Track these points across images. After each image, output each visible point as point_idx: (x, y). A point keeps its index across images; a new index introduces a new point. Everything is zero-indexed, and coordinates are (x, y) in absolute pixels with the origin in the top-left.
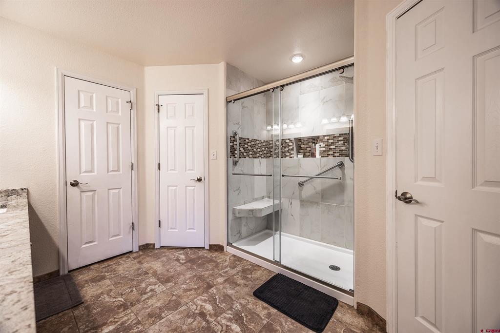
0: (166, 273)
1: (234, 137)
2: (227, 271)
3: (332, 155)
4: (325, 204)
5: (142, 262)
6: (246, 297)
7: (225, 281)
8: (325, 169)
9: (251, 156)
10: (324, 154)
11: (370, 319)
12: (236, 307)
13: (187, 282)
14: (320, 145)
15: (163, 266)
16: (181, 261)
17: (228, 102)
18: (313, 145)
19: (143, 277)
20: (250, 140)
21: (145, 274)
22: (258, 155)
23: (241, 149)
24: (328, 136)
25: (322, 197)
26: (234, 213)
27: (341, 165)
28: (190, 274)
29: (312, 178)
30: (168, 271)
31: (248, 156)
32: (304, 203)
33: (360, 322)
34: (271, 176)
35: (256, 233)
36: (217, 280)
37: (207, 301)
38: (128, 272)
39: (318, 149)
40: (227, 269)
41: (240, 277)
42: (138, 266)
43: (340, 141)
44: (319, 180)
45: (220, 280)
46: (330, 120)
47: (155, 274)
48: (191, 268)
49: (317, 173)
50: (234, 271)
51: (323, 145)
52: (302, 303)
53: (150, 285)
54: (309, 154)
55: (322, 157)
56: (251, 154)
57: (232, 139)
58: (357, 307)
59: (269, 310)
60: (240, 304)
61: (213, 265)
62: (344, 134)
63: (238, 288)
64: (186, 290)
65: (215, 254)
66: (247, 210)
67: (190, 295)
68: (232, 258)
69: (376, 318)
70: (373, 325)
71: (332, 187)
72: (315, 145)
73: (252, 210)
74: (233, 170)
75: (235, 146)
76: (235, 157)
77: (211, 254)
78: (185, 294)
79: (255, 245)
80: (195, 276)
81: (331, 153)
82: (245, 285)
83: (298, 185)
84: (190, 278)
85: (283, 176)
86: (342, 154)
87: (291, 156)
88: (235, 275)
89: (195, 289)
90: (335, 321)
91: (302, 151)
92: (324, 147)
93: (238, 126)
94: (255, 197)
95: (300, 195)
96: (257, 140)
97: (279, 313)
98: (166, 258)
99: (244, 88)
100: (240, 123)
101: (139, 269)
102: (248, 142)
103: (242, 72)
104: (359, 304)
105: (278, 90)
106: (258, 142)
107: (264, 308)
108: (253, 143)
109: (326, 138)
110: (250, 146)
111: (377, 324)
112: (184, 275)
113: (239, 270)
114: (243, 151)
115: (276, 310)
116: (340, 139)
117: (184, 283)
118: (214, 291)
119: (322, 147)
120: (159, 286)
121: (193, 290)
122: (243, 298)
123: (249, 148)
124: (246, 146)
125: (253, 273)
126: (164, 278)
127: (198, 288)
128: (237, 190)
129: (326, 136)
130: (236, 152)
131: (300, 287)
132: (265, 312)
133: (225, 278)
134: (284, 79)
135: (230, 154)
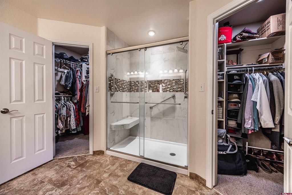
0: (60, 179)
1: (111, 78)
2: (109, 168)
3: (169, 91)
4: (165, 119)
5: (36, 173)
6: (126, 184)
7: (110, 175)
8: (165, 99)
9: (121, 90)
10: (165, 90)
11: (197, 180)
12: (121, 192)
13: (80, 182)
14: (162, 85)
15: (57, 173)
16: (72, 167)
17: (107, 54)
18: (158, 85)
19: (40, 186)
20: (121, 80)
21: (41, 183)
22: (125, 90)
23: (115, 86)
24: (167, 80)
25: (163, 115)
26: (111, 128)
27: (174, 97)
28: (82, 175)
29: (158, 104)
30: (62, 176)
31: (120, 90)
32: (153, 118)
33: (193, 183)
34: (138, 103)
35: (124, 139)
36: (104, 176)
37: (99, 194)
38: (23, 185)
39: (161, 87)
40: (109, 167)
41: (119, 171)
42: (33, 177)
43: (173, 83)
44: (161, 105)
45: (106, 175)
46: (164, 72)
47: (50, 181)
48: (81, 171)
49: (161, 101)
50: (114, 167)
51: (164, 85)
52: (158, 179)
53: (47, 191)
54: (155, 90)
55: (163, 92)
56: (121, 89)
57: (110, 79)
58: (190, 175)
59: (143, 189)
60: (124, 189)
61: (98, 165)
62: (175, 79)
63: (119, 178)
64: (80, 189)
65: (98, 157)
66: (120, 125)
67: (85, 192)
68: (111, 158)
69: (200, 180)
70: (199, 183)
71: (169, 109)
72: (159, 85)
73: (123, 125)
74: (110, 100)
75: (112, 84)
76: (112, 91)
77: (95, 158)
78: (80, 192)
79: (124, 147)
80: (86, 176)
81: (168, 89)
82: (124, 175)
83: (149, 108)
84: (82, 179)
85: (146, 103)
86: (174, 91)
87: (146, 91)
88: (115, 170)
89: (88, 186)
90: (181, 186)
91: (151, 88)
92: (164, 86)
93: (114, 71)
94: (124, 116)
95: (151, 114)
96: (124, 81)
97: (149, 190)
98: (59, 167)
99: (117, 47)
100: (115, 69)
101: (34, 180)
102: (120, 82)
103: (116, 36)
104: (191, 174)
105: (143, 50)
106: (125, 82)
107: (140, 189)
108: (122, 82)
109: (166, 81)
110: (121, 84)
111: (201, 183)
112: (76, 177)
113: (117, 165)
114: (116, 87)
115: (148, 188)
116: (173, 82)
117: (78, 183)
118: (103, 184)
119: (163, 86)
120: (56, 191)
121: (86, 187)
122: (125, 185)
123: (120, 85)
124: (118, 84)
125: (127, 166)
126: (59, 183)
127: (90, 185)
128: (113, 113)
129: (165, 80)
130: (112, 88)
131: (155, 169)
132: (141, 191)
133: (109, 173)
134: (141, 45)
135: (108, 89)
